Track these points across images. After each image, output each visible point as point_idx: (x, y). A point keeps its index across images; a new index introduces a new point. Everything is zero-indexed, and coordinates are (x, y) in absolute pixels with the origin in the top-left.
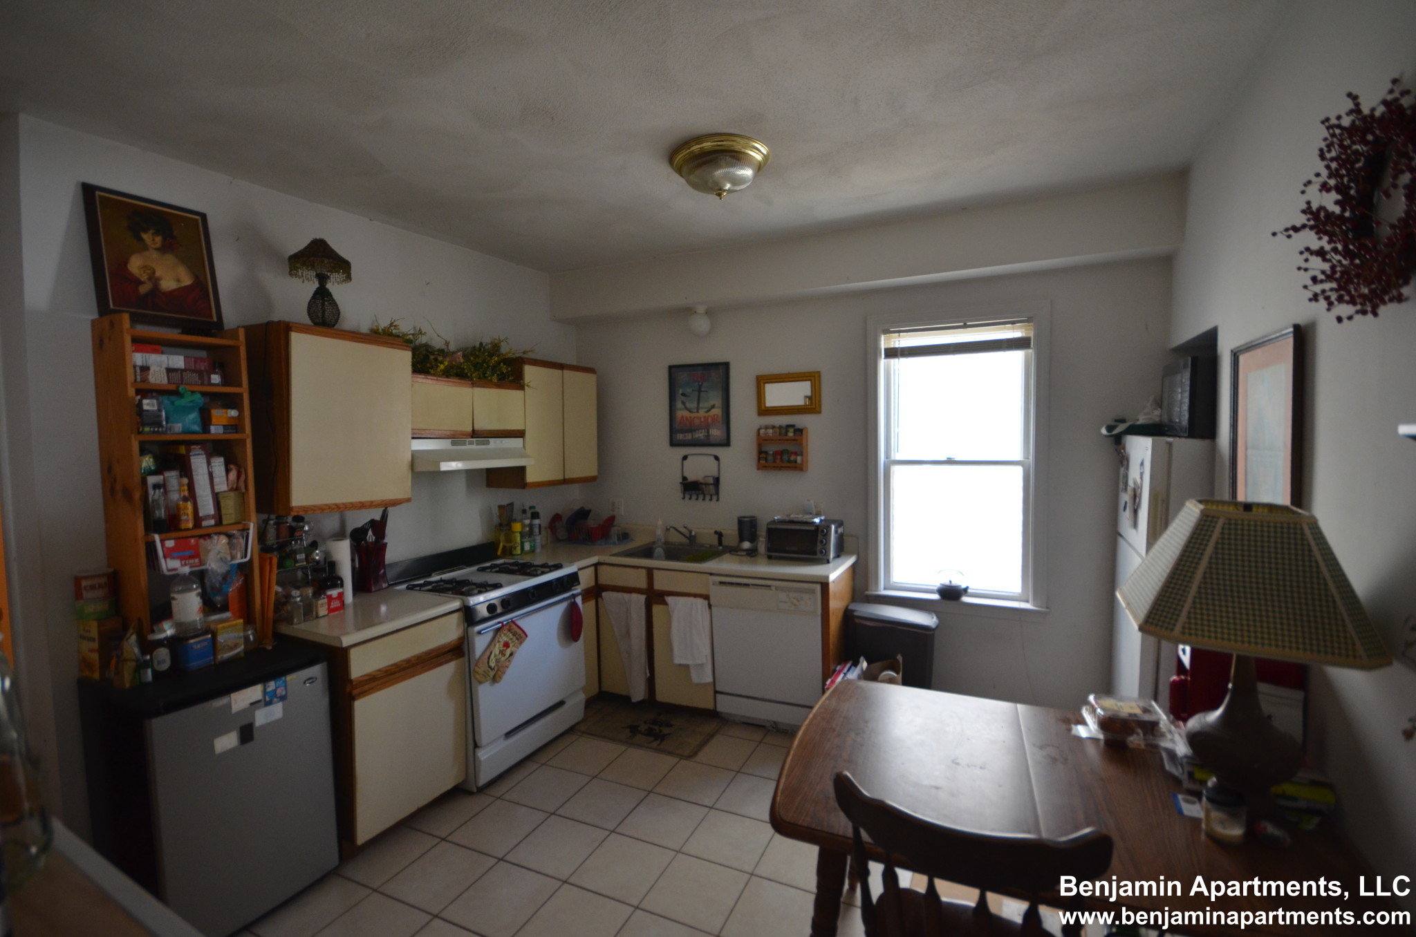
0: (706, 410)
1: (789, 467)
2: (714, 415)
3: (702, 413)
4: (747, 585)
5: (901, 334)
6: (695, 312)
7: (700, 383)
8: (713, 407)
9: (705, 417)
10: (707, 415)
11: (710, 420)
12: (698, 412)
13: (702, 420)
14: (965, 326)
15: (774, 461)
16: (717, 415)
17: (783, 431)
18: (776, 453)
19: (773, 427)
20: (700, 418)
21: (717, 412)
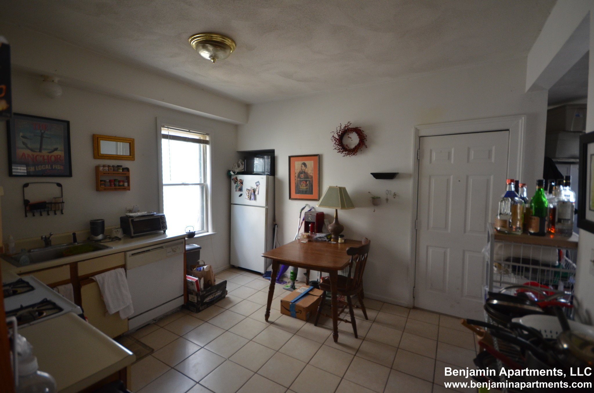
0: (49, 151)
1: (119, 189)
2: (57, 156)
3: (44, 153)
4: (149, 251)
5: (169, 129)
6: (53, 81)
7: (43, 131)
8: (56, 149)
9: (48, 156)
10: (50, 155)
11: (53, 158)
12: (40, 151)
13: (46, 158)
14: (189, 132)
15: (111, 185)
16: (60, 156)
17: (116, 169)
18: (110, 181)
19: (109, 166)
20: (44, 156)
21: (60, 153)
